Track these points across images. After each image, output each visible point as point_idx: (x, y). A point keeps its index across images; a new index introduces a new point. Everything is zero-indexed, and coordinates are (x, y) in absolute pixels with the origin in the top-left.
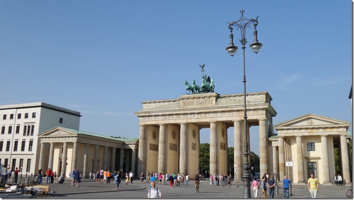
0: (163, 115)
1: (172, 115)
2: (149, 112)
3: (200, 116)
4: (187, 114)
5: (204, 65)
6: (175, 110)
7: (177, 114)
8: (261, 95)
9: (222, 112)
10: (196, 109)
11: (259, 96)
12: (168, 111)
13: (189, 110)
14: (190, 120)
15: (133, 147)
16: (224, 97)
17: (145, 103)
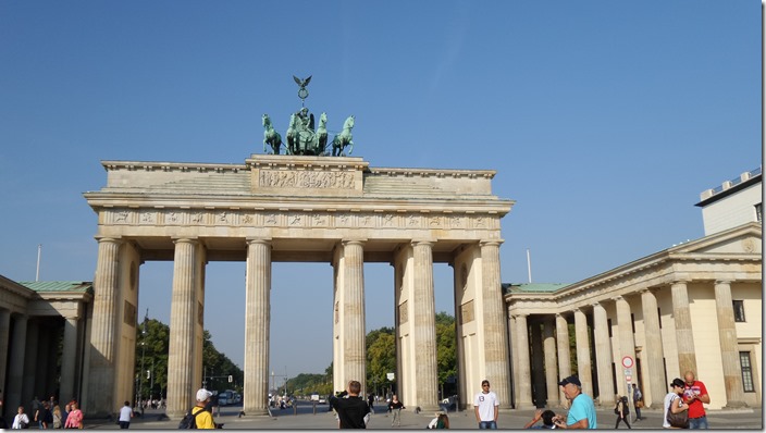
0: (192, 210)
1: (228, 210)
2: (145, 197)
3: (314, 221)
4: (276, 211)
5: (308, 80)
6: (236, 198)
7: (241, 211)
8: (480, 179)
9: (384, 213)
10: (301, 199)
11: (473, 180)
12: (214, 197)
13: (286, 199)
14: (285, 231)
15: (69, 311)
16: (382, 173)
17: (118, 167)
